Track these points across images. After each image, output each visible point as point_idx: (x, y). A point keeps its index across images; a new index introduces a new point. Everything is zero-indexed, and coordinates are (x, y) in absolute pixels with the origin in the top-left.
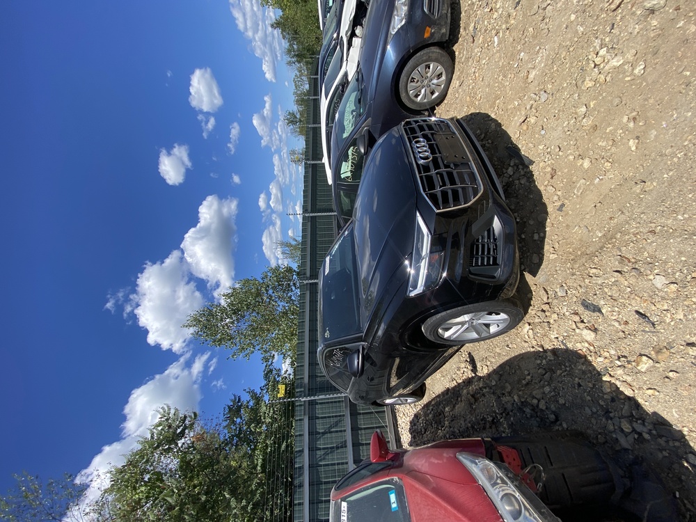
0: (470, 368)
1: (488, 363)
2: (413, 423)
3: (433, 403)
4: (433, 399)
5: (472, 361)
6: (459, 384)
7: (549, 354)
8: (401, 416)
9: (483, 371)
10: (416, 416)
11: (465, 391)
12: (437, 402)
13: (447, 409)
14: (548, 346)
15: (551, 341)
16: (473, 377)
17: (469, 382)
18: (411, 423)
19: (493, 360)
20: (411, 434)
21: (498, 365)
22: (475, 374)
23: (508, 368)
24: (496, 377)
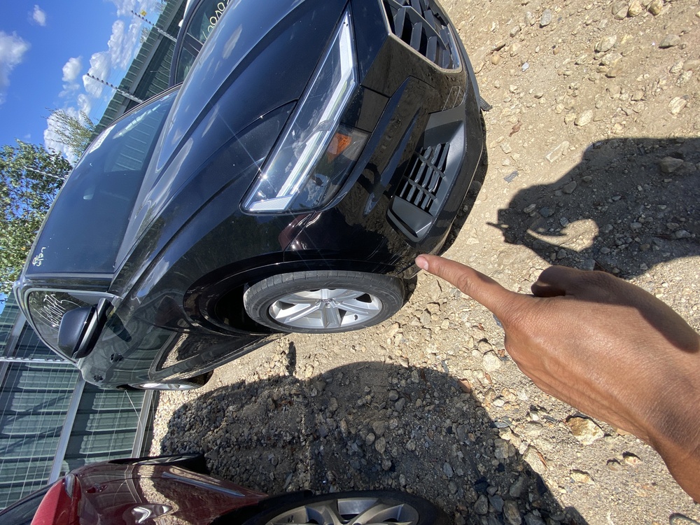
0: (286, 362)
1: (316, 364)
2: (177, 415)
3: (215, 395)
4: (217, 390)
5: (292, 355)
6: (261, 381)
7: (415, 373)
8: (165, 401)
9: (304, 372)
10: (185, 407)
11: (266, 392)
12: (222, 394)
13: (231, 408)
14: (417, 362)
15: (423, 356)
16: (284, 376)
17: (276, 381)
18: (174, 413)
19: (324, 361)
20: (169, 427)
21: (329, 369)
22: (291, 373)
23: (340, 375)
24: (320, 385)
